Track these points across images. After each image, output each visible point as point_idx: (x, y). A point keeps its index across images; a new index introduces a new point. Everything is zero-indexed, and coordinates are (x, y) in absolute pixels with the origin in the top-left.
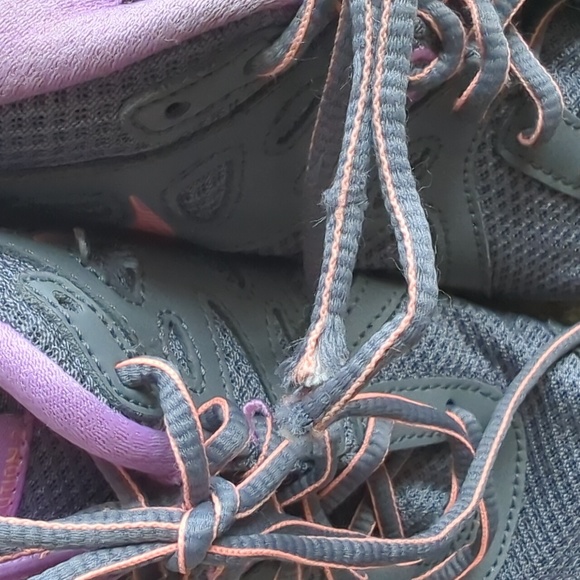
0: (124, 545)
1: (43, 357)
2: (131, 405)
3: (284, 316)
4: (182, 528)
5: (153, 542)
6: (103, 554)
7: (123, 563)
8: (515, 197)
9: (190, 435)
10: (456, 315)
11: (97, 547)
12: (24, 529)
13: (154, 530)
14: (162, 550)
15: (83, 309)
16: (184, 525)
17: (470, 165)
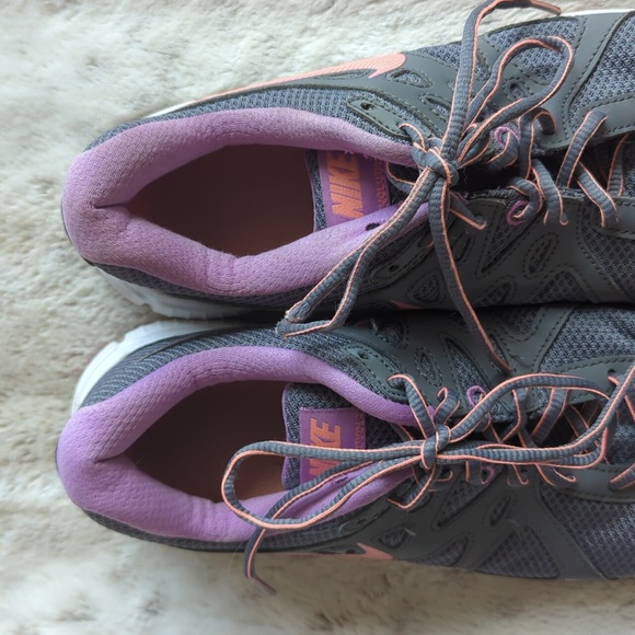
0: (399, 457)
1: (353, 381)
2: (396, 396)
3: (497, 338)
4: (422, 448)
5: (412, 455)
6: (390, 462)
7: (399, 465)
8: (617, 250)
9: (419, 406)
10: (610, 318)
11: (387, 459)
12: (356, 453)
13: (411, 450)
14: (416, 458)
15: (372, 357)
16: (423, 447)
17: (582, 240)
